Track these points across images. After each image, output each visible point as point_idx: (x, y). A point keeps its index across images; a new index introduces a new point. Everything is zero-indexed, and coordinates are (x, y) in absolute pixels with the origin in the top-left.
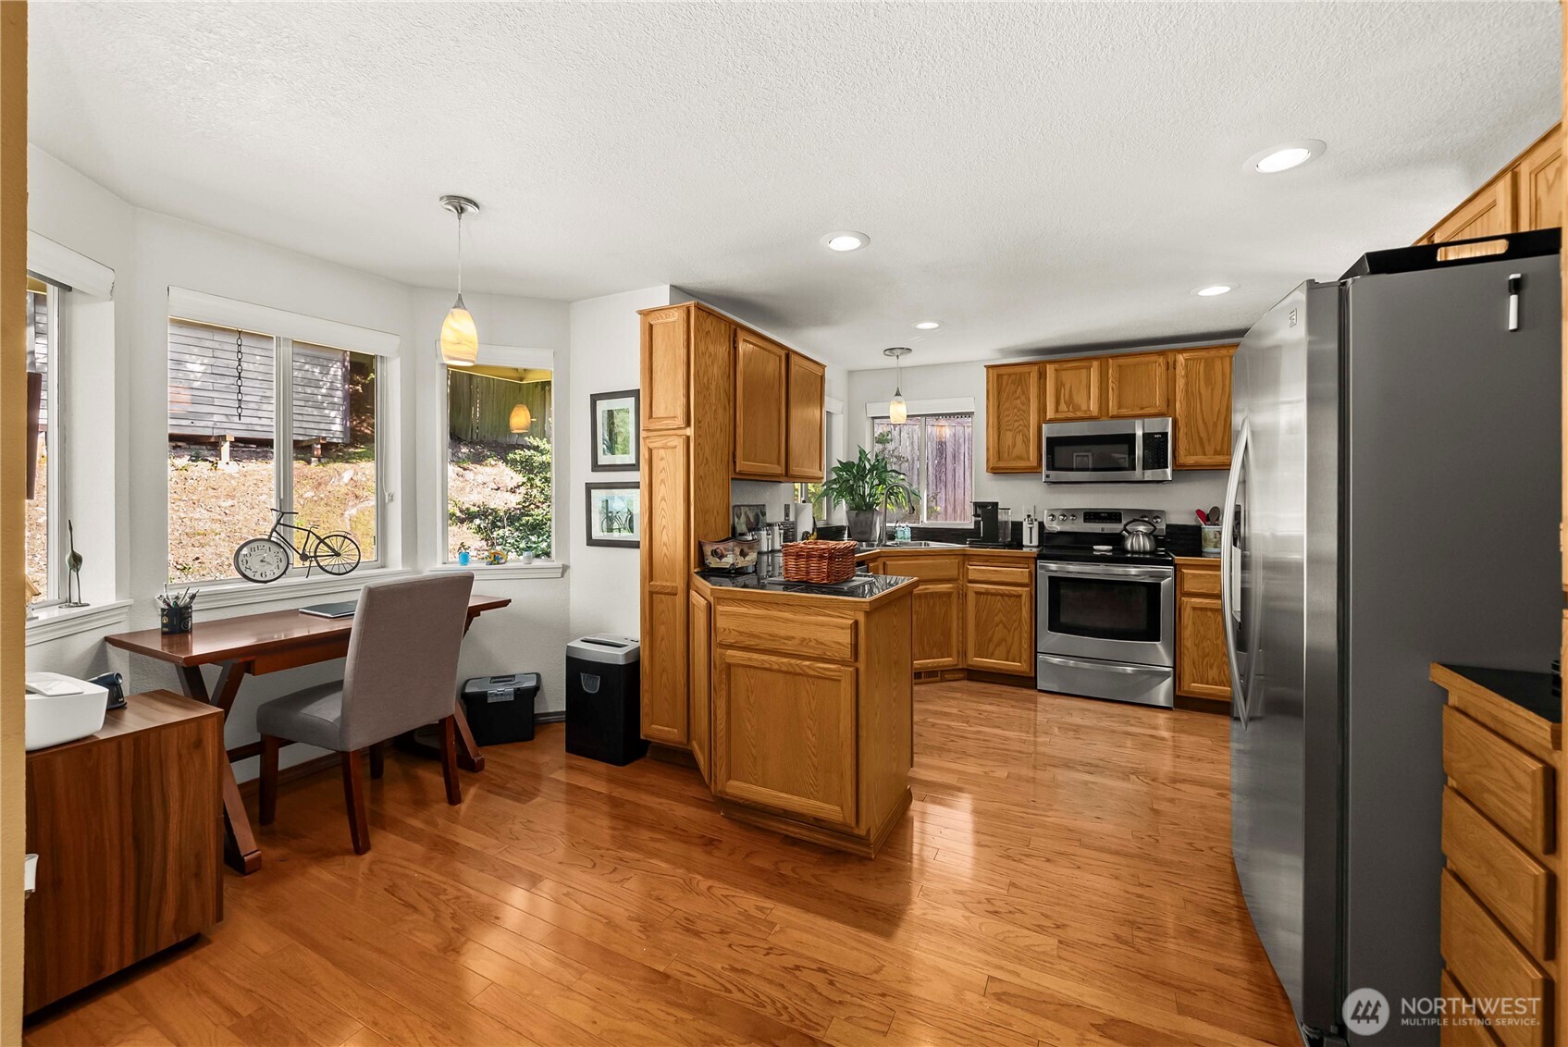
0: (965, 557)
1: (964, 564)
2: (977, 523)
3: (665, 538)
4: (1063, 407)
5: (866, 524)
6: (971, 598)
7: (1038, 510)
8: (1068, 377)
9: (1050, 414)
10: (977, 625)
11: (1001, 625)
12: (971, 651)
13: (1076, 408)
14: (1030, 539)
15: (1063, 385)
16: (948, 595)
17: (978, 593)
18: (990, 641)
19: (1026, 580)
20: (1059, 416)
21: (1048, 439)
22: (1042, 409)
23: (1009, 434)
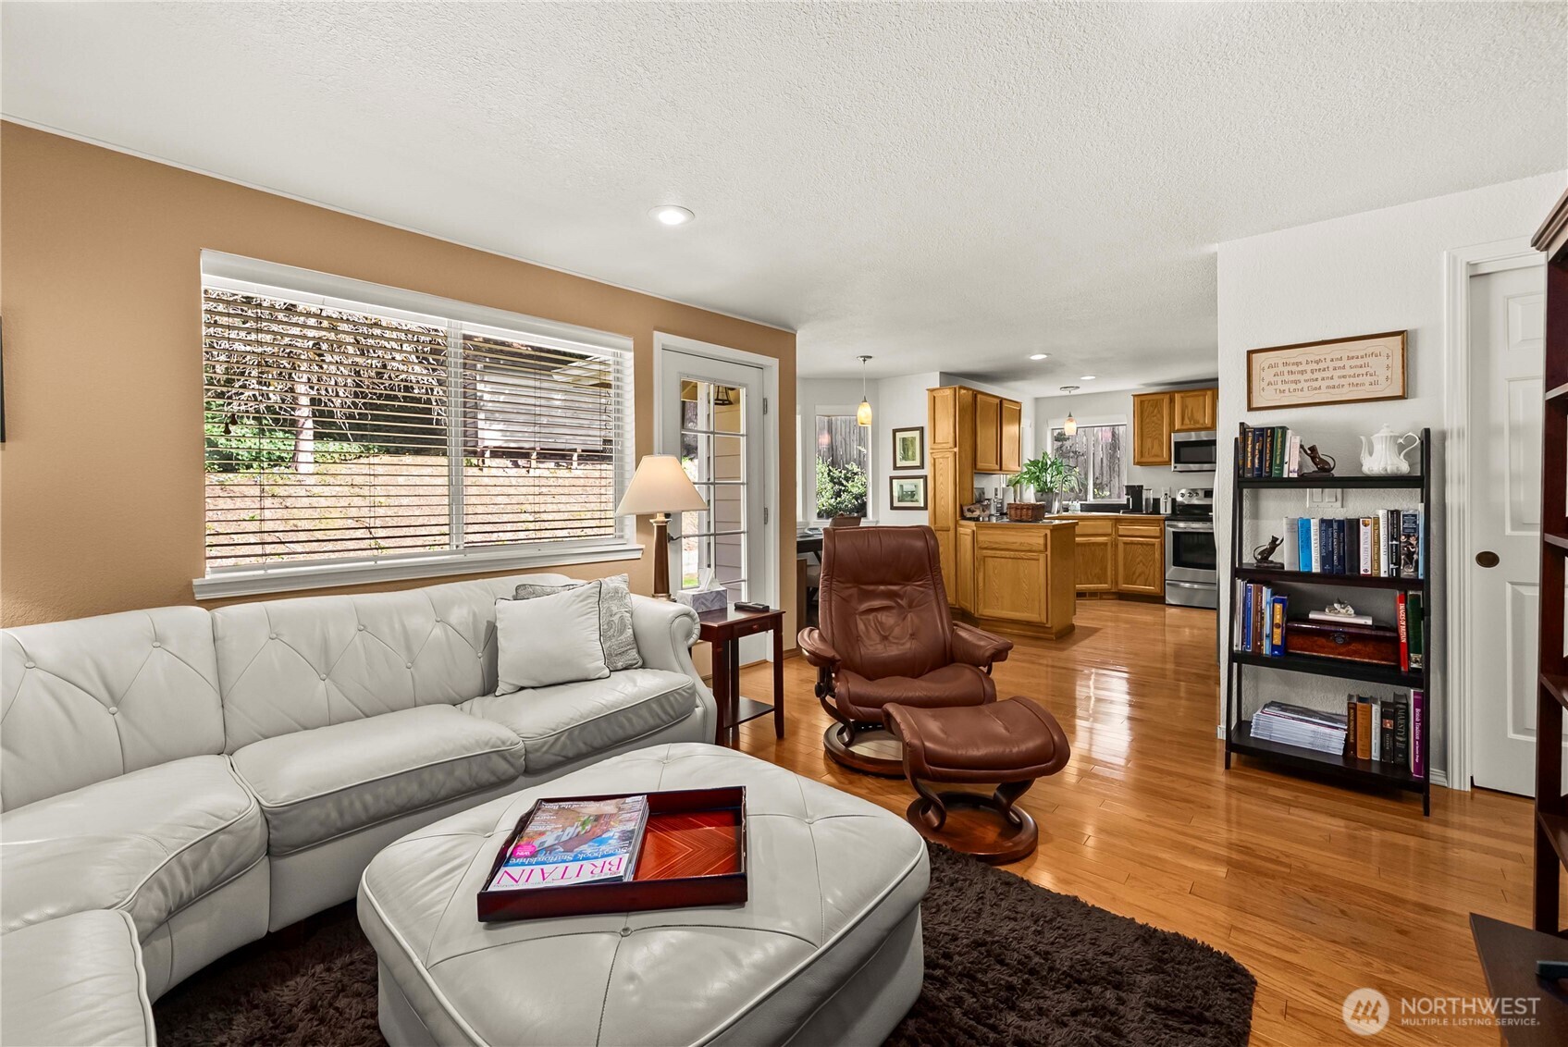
0: (1118, 520)
1: (1117, 525)
2: (1128, 500)
3: (943, 503)
4: (1187, 421)
5: (1048, 501)
6: (1121, 547)
7: (1173, 490)
8: (1190, 402)
9: (1177, 426)
10: (1125, 564)
11: (1141, 564)
12: (1121, 579)
13: (1197, 422)
14: (1165, 509)
15: (1187, 407)
16: (1105, 544)
17: (1125, 543)
18: (1134, 573)
19: (1158, 534)
20: (1184, 427)
21: (1176, 443)
22: (1172, 423)
23: (1149, 441)
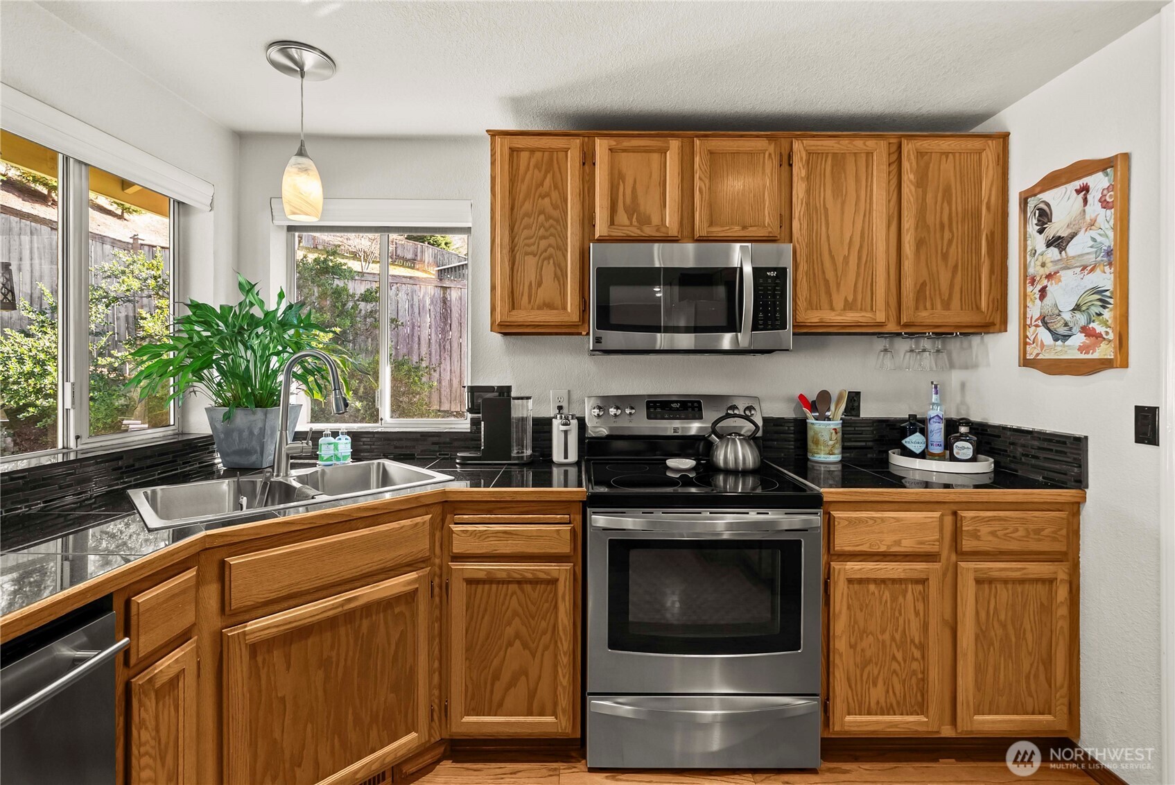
0: (447, 506)
1: (443, 520)
2: (475, 423)
4: (622, 217)
5: (251, 433)
6: (459, 592)
7: (575, 397)
8: (629, 163)
9: (600, 229)
10: (469, 649)
11: (518, 643)
12: (457, 701)
13: (645, 220)
14: (564, 448)
15: (622, 177)
16: (409, 597)
17: (471, 582)
18: (496, 677)
19: (566, 549)
20: (617, 233)
21: (600, 271)
22: (588, 220)
23: (530, 261)
